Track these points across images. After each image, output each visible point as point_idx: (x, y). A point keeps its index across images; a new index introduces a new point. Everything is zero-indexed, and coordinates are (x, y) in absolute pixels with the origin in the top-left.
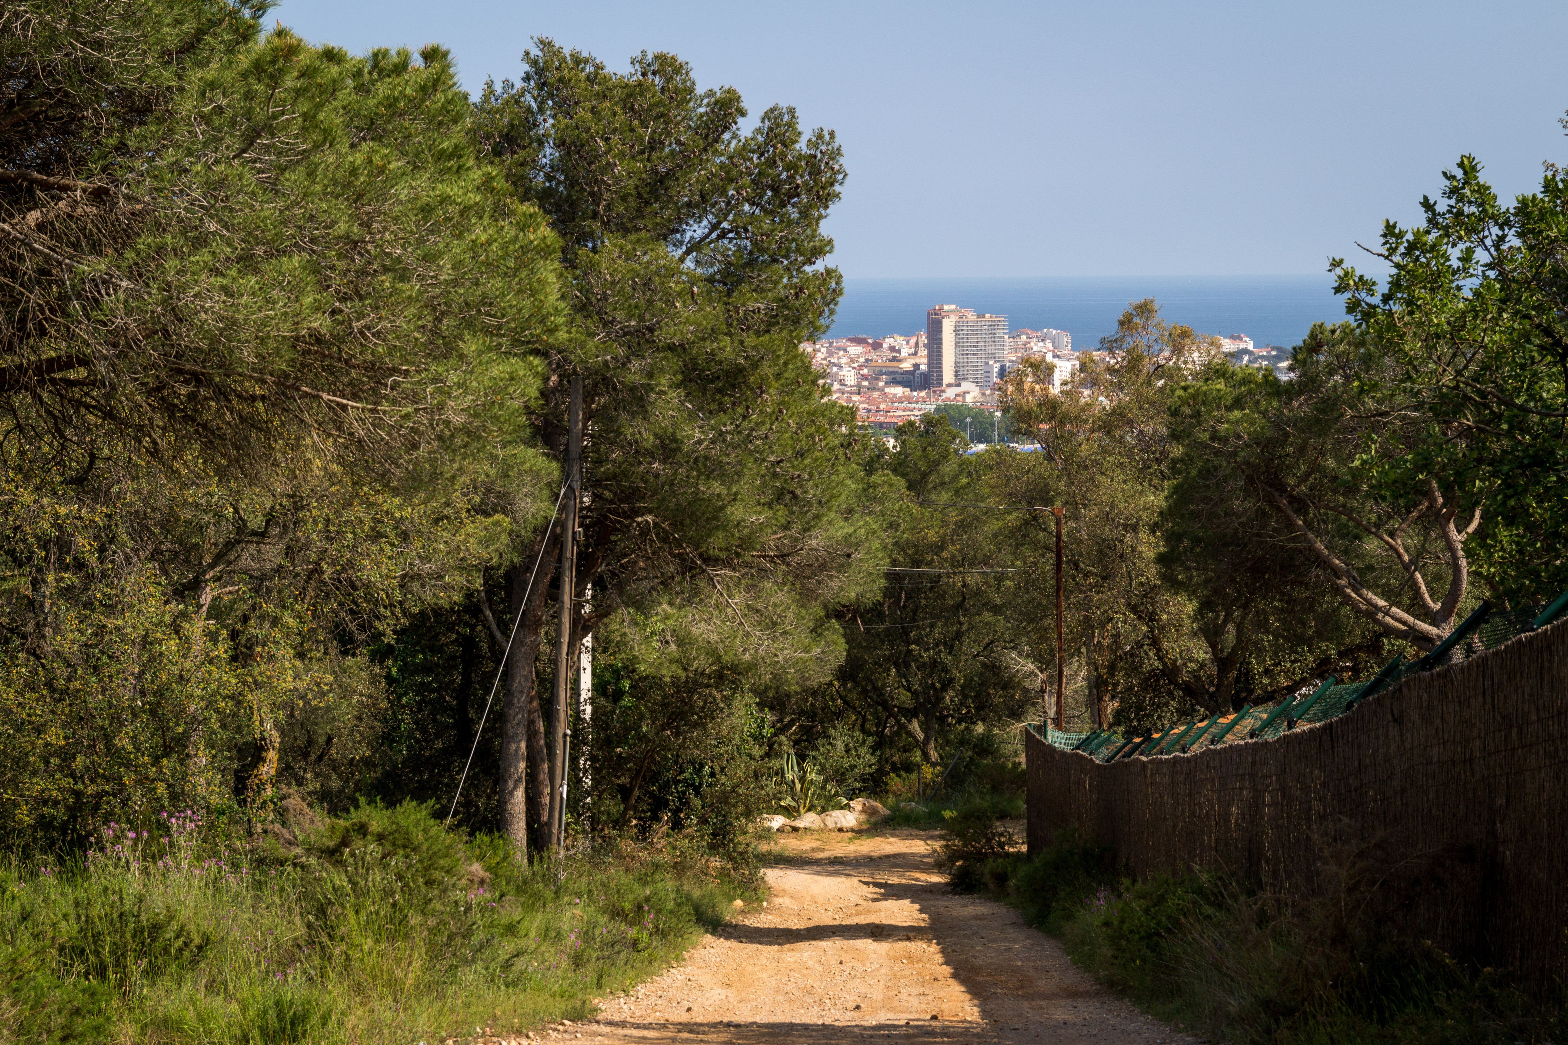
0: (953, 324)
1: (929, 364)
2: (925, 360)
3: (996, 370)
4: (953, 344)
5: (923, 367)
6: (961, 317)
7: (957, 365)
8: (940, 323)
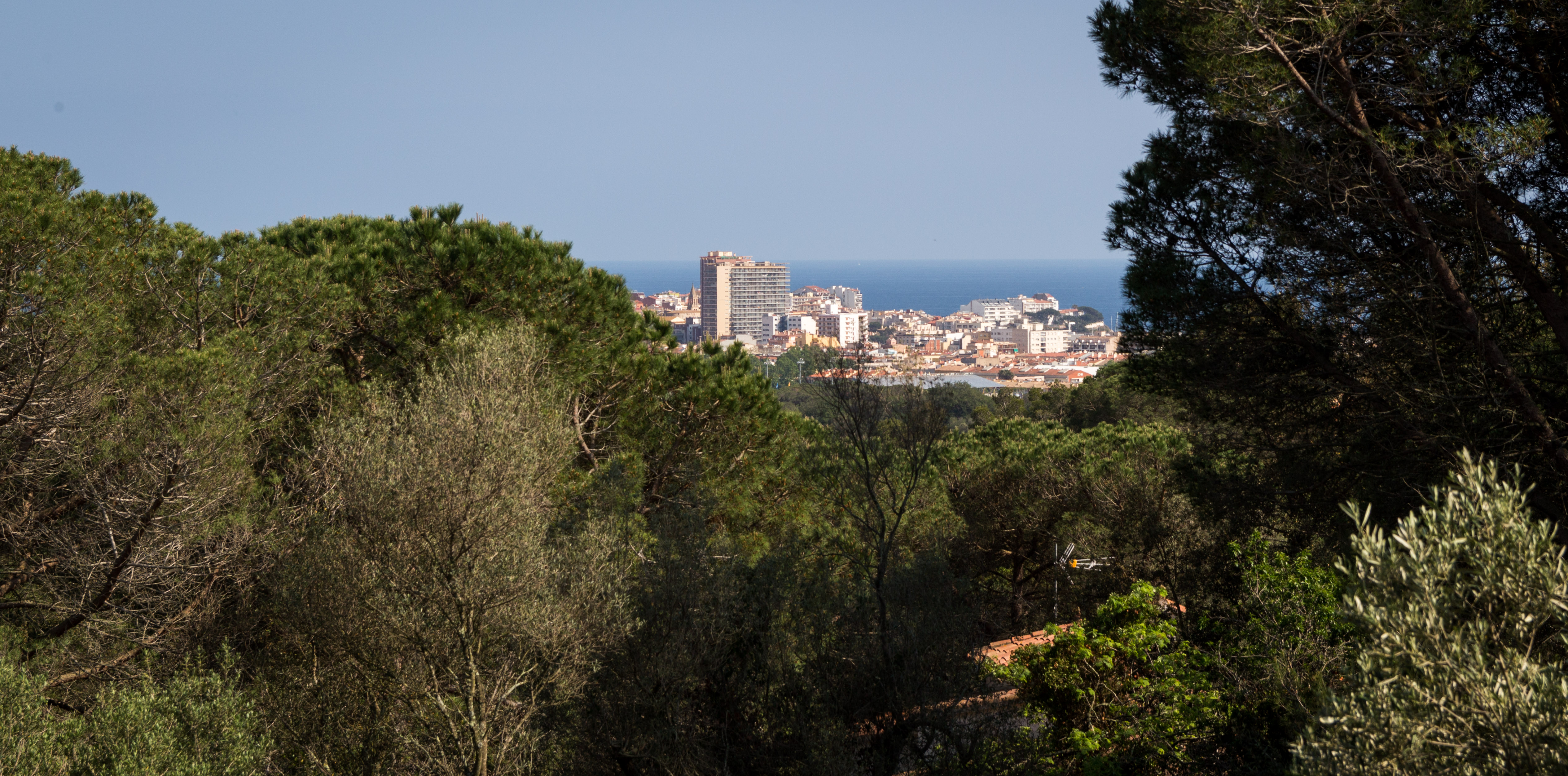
0: (729, 272)
1: (702, 317)
2: (699, 315)
3: (776, 322)
4: (729, 294)
5: (697, 321)
6: (737, 265)
7: (733, 317)
8: (713, 271)
